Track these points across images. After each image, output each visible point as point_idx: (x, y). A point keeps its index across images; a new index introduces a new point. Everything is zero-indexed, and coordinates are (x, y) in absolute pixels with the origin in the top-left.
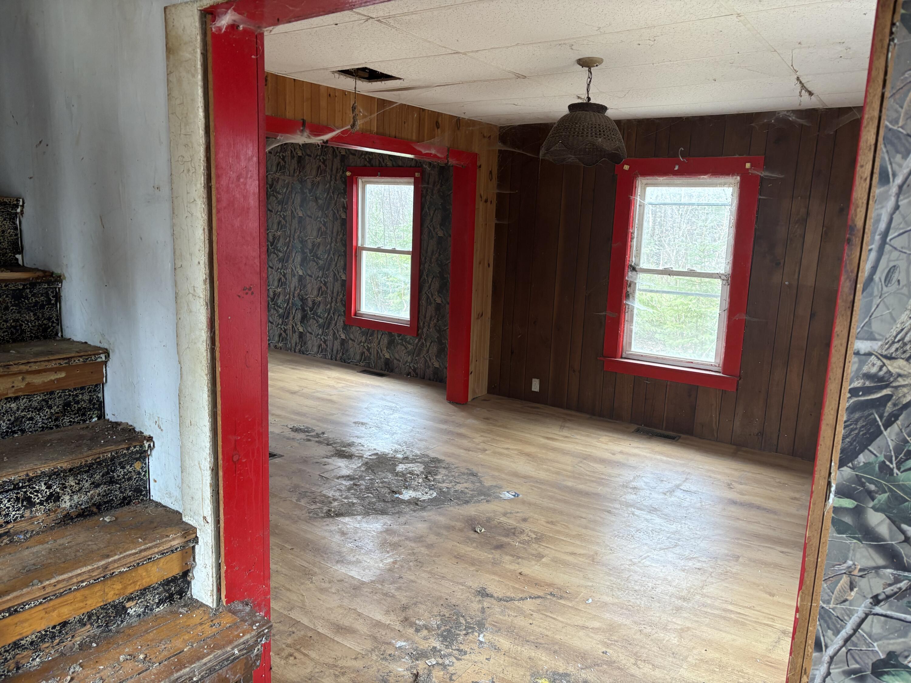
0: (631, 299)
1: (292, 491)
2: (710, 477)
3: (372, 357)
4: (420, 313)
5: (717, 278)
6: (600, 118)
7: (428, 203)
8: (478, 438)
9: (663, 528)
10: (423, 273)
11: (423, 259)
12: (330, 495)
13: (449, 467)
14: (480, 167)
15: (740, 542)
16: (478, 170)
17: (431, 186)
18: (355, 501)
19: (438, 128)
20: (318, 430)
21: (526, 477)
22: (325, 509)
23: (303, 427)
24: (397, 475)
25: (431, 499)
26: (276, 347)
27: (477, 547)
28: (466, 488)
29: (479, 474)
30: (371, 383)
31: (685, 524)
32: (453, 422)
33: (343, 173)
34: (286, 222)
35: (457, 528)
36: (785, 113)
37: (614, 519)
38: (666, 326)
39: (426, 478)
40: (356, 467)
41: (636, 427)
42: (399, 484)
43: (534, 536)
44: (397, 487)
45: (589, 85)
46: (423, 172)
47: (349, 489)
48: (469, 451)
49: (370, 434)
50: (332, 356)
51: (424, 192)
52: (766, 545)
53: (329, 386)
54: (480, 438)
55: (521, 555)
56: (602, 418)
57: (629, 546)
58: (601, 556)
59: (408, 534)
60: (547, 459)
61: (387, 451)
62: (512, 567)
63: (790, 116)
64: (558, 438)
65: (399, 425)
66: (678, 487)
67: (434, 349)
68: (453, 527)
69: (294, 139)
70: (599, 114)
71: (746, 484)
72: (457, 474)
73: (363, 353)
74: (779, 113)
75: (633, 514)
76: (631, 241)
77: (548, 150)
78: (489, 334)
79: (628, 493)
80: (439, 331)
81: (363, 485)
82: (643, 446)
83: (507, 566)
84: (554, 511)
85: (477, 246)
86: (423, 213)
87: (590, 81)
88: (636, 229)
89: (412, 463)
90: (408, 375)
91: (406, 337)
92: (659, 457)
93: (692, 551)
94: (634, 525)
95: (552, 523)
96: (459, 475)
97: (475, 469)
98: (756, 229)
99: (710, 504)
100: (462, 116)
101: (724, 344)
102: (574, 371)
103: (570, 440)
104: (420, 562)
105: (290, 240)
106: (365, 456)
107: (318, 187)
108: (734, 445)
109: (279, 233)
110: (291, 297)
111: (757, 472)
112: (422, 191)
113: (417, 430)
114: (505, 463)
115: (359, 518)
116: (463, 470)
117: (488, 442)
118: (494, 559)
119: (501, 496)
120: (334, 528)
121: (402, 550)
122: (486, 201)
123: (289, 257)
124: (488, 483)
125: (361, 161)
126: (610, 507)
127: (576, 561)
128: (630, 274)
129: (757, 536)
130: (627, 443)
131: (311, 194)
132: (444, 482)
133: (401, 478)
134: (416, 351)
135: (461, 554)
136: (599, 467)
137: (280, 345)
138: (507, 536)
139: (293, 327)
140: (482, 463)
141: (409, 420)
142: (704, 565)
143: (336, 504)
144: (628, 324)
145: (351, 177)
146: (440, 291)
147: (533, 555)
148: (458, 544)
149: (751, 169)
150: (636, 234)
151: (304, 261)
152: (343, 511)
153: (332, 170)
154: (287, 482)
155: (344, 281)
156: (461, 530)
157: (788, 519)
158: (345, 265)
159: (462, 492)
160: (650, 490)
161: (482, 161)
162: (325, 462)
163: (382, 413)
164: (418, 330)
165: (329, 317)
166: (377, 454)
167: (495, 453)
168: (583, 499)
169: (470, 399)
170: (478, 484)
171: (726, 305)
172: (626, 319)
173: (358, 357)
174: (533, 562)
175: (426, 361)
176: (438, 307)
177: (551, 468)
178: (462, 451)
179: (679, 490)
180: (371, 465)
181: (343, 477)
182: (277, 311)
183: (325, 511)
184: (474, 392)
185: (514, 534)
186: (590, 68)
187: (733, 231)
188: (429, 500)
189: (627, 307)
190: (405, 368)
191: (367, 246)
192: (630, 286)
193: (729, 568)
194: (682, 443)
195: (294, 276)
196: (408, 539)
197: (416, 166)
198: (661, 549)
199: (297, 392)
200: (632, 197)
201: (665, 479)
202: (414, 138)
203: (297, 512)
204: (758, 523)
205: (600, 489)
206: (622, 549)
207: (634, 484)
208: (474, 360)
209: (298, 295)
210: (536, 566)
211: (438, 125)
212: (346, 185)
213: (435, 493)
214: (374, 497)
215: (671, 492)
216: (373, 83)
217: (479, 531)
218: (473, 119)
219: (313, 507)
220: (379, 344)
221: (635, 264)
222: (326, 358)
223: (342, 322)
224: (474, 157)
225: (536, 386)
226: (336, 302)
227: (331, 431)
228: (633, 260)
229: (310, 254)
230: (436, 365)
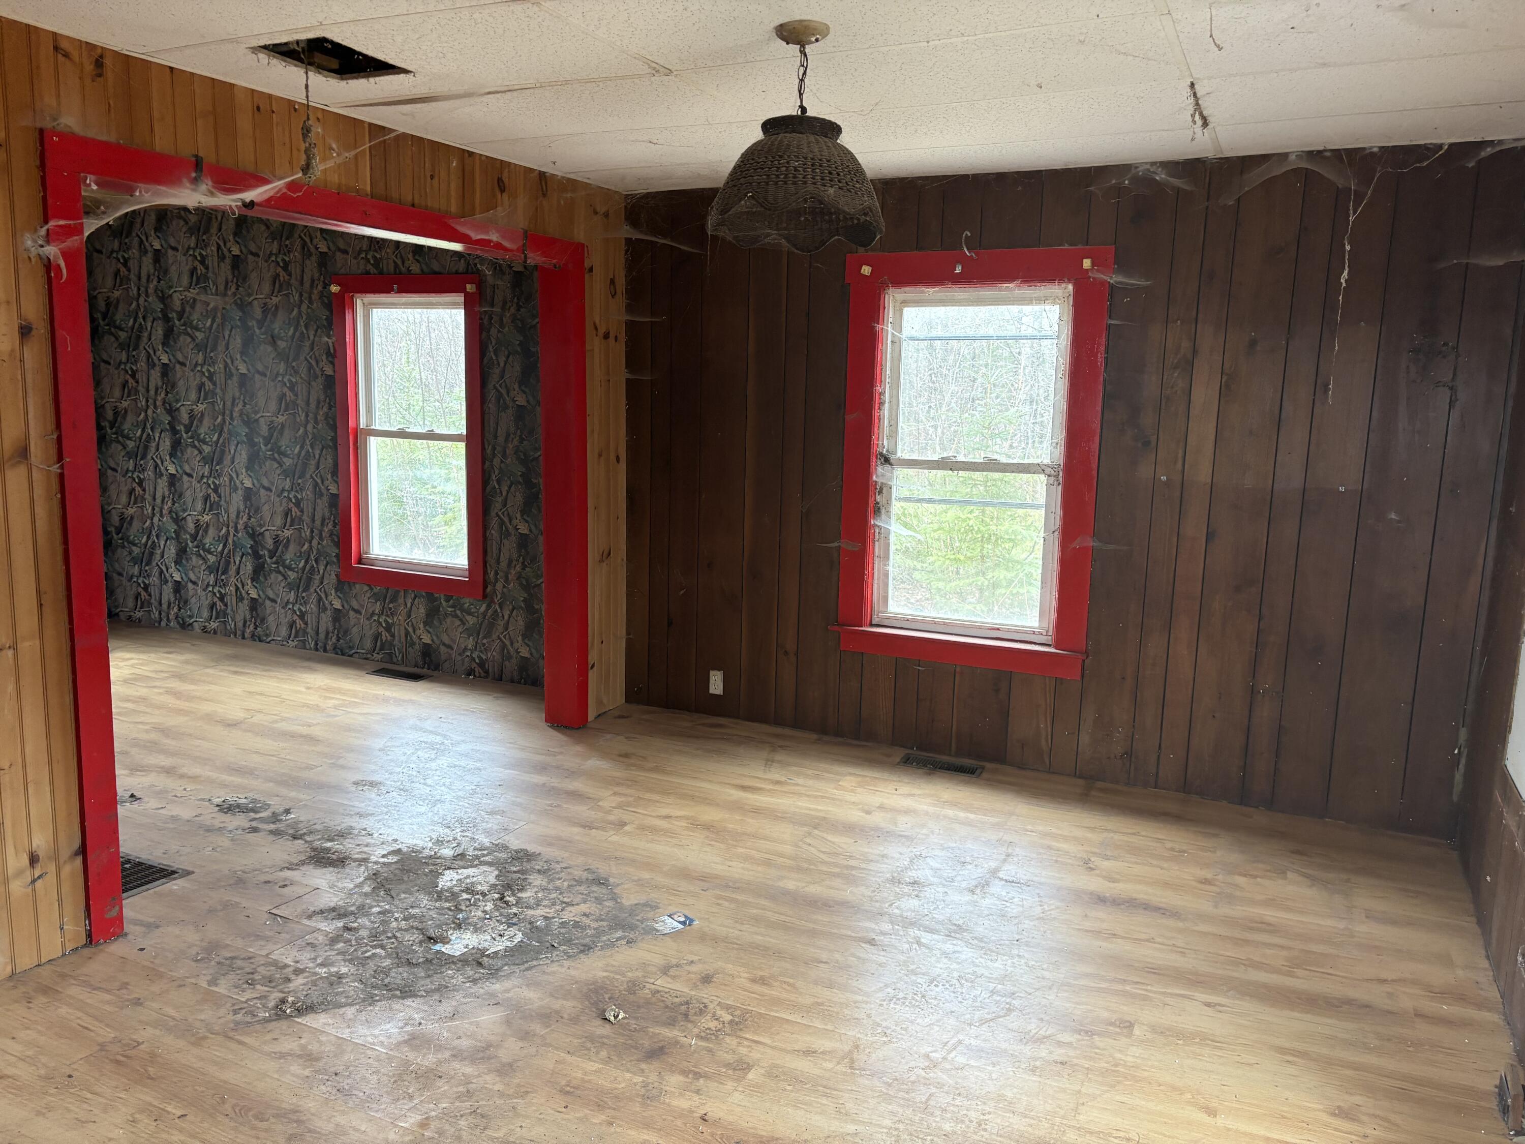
0: (883, 516)
1: (202, 959)
2: (1049, 848)
3: (396, 642)
4: (489, 554)
5: (1040, 473)
6: (828, 147)
7: (494, 342)
8: (608, 799)
9: (980, 971)
10: (490, 476)
11: (489, 450)
12: (289, 961)
13: (549, 870)
14: (591, 270)
15: (1128, 988)
16: (587, 276)
17: (497, 309)
18: (344, 970)
19: (502, 191)
20: (277, 805)
21: (705, 879)
22: (276, 996)
23: (244, 801)
24: (439, 898)
25: (511, 949)
26: (204, 630)
27: (608, 1061)
28: (585, 915)
29: (611, 880)
30: (394, 695)
31: (1019, 956)
32: (558, 767)
33: (324, 288)
34: (215, 384)
35: (566, 1016)
36: (1148, 166)
37: (883, 960)
38: (932, 559)
39: (501, 899)
40: (352, 886)
41: (900, 753)
42: (442, 918)
43: (728, 1018)
44: (439, 926)
45: (802, 80)
46: (480, 284)
47: (334, 941)
48: (591, 828)
49: (386, 806)
50: (316, 644)
51: (486, 321)
52: (1178, 992)
53: (307, 706)
54: (612, 797)
55: (703, 1069)
56: (840, 739)
57: (919, 1021)
58: (868, 1050)
59: (457, 1042)
60: (744, 834)
61: (420, 843)
62: (682, 1103)
63: (1156, 173)
64: (763, 786)
65: (447, 783)
66: (994, 872)
67: (519, 622)
68: (557, 1012)
69: (175, 196)
70: (827, 140)
71: (1115, 858)
72: (566, 884)
73: (377, 637)
74: (1136, 168)
75: (919, 943)
76: (879, 409)
77: (723, 212)
78: (624, 590)
79: (904, 895)
80: (527, 587)
81: (364, 927)
82: (920, 792)
83: (675, 1103)
84: (764, 950)
85: (593, 423)
86: (485, 361)
87: (805, 73)
88: (887, 386)
89: (472, 867)
90: (469, 674)
91: (462, 601)
92: (950, 812)
93: (1042, 1020)
94: (924, 969)
95: (762, 981)
96: (569, 886)
97: (603, 869)
98: (1105, 380)
99: (1058, 908)
100: (549, 169)
101: (1055, 594)
102: (786, 653)
103: (785, 789)
104: (483, 1116)
105: (224, 420)
106: (373, 859)
107: (275, 315)
108: (1080, 777)
109: (201, 407)
110: (232, 531)
111: (1130, 831)
112: (481, 319)
113: (486, 790)
114: (661, 849)
115: (350, 1011)
116: (578, 873)
117: (629, 804)
118: (645, 1085)
119: (657, 926)
120: (289, 1045)
121: (443, 1086)
122: (606, 336)
123: (223, 452)
124: (629, 899)
125: (358, 263)
126: (873, 930)
127: (817, 1072)
128: (880, 469)
129: (1156, 971)
130: (889, 787)
131: (263, 330)
132: (538, 905)
133: (447, 905)
134: (484, 626)
135: (574, 1083)
136: (842, 841)
137: (214, 625)
138: (671, 1023)
139: (237, 589)
140: (618, 854)
141: (469, 770)
142: (1071, 1053)
143: (300, 981)
144: (879, 562)
145: (340, 297)
146: (525, 510)
147: (728, 1065)
148: (568, 1058)
149: (1092, 269)
150: (887, 395)
151: (254, 460)
152: (315, 997)
153: (302, 283)
154: (192, 936)
155: (334, 497)
156: (575, 1020)
157: (1202, 927)
158: (336, 465)
159: (577, 925)
160: (944, 885)
161: (594, 259)
162: (285, 879)
163: (414, 758)
164: (485, 587)
165: (308, 567)
166: (398, 851)
167: (642, 828)
168: (820, 917)
169: (591, 716)
170: (609, 904)
171: (1057, 523)
172: (877, 553)
173: (368, 644)
174: (730, 1085)
175: (504, 646)
176: (524, 542)
177: (753, 852)
178: (576, 830)
179: (997, 881)
180: (386, 879)
181: (322, 912)
182: (204, 559)
183: (271, 1004)
184: (600, 702)
185: (686, 1015)
186: (803, 46)
187: (1063, 386)
188: (506, 951)
189: (877, 531)
190: (463, 660)
191: (378, 427)
192: (880, 492)
193: (1118, 1055)
194: (988, 780)
195: (236, 489)
196: (457, 1055)
197: (467, 273)
198: (982, 1022)
199: (241, 722)
200: (878, 327)
201: (968, 859)
202: (453, 209)
203: (208, 1014)
204: (1151, 940)
205: (850, 893)
206: (906, 1030)
207: (913, 874)
208: (597, 641)
209: (246, 528)
210: (736, 1094)
211: (501, 186)
212: (331, 312)
213: (520, 934)
214: (388, 956)
215: (983, 885)
216: (350, 81)
217: (612, 1018)
218: (572, 176)
219: (248, 995)
220: (409, 616)
221: (887, 451)
222: (305, 648)
223: (333, 576)
224: (578, 251)
225: (716, 684)
226: (321, 538)
227: (305, 805)
228: (883, 443)
229: (266, 445)
230: (524, 652)
